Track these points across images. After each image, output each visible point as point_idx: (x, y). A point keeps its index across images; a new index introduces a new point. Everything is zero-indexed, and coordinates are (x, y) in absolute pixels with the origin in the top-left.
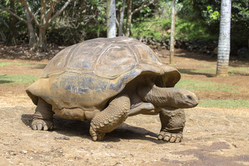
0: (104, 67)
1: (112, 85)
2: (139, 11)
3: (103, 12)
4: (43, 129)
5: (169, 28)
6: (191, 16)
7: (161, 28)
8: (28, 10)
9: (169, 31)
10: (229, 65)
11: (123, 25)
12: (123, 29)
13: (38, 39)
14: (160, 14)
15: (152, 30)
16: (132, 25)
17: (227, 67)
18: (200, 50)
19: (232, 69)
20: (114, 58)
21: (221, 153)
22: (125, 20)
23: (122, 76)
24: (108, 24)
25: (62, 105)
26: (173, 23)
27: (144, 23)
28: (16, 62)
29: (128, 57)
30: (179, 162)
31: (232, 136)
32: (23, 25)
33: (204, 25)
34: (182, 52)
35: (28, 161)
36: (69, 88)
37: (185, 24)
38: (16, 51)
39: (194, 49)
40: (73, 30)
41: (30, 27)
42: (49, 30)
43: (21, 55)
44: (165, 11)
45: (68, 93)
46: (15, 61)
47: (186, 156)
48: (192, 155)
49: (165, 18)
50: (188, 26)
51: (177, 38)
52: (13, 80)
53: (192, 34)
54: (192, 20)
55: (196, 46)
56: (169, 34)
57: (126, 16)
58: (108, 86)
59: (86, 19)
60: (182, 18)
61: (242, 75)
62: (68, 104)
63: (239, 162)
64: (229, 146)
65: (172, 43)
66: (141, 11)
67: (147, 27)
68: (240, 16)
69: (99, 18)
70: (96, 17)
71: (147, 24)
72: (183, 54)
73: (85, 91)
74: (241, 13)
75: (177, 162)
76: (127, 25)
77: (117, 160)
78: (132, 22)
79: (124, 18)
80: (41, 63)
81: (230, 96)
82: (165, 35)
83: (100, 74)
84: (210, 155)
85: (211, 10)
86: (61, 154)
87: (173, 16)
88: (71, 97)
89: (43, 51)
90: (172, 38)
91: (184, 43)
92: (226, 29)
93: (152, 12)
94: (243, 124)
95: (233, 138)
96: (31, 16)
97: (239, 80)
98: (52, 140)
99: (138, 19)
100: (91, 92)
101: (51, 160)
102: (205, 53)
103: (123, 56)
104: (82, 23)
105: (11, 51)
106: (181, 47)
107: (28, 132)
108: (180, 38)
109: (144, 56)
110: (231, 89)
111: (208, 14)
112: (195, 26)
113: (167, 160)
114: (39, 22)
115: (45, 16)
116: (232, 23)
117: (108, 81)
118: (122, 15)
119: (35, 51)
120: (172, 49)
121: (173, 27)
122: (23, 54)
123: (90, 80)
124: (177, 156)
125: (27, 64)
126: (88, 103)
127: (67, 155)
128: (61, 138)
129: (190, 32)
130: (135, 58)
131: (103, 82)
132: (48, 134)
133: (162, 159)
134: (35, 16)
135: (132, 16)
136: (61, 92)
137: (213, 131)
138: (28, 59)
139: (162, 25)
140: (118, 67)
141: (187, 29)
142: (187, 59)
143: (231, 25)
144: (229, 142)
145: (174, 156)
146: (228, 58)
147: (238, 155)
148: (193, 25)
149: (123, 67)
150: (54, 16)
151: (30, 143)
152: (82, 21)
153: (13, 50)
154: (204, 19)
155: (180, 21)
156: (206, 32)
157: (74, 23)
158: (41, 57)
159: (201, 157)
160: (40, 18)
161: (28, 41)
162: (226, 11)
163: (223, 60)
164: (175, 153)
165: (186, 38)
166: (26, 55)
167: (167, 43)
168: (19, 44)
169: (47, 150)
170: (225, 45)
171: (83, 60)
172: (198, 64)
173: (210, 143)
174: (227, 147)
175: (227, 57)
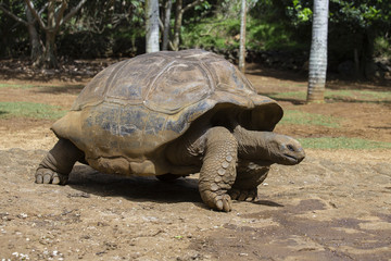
0: (161, 95)
1: (170, 123)
2: (193, 8)
3: (140, 10)
4: (51, 182)
5: (238, 32)
6: (270, 14)
7: (226, 32)
8: (29, 6)
9: (238, 37)
10: (326, 87)
11: (170, 28)
12: (170, 33)
13: (44, 49)
14: (224, 12)
15: (213, 36)
16: (183, 28)
17: (323, 89)
18: (284, 65)
19: (330, 93)
20: (176, 81)
21: (313, 215)
22: (173, 21)
23: (186, 109)
24: (148, 27)
25: (98, 153)
26: (243, 24)
27: (200, 26)
28: (12, 83)
29: (198, 81)
30: (251, 229)
31: (330, 191)
32: (23, 29)
33: (289, 28)
34: (257, 68)
35: (28, 230)
36: (108, 126)
37: (261, 27)
38: (11, 67)
39: (273, 63)
40: (96, 36)
41: (33, 32)
42: (60, 36)
43: (19, 73)
44: (231, 8)
45: (107, 134)
46: (10, 81)
47: (262, 220)
48: (270, 220)
49: (232, 17)
50: (265, 30)
51: (249, 47)
52: (7, 110)
53: (271, 41)
54: (271, 21)
55: (277, 60)
56: (238, 41)
57: (174, 14)
58: (165, 125)
59: (116, 19)
60: (256, 17)
61: (346, 101)
62: (106, 151)
63: (340, 229)
64: (324, 205)
65: (242, 55)
66: (197, 8)
67: (205, 31)
68: (342, 14)
69: (135, 18)
70: (130, 17)
71: (205, 26)
72: (258, 71)
73: (131, 131)
74: (343, 10)
75: (247, 229)
76: (175, 28)
77: (160, 226)
78: (183, 24)
79: (171, 18)
80: (49, 84)
81: (327, 132)
82: (232, 42)
83: (153, 106)
84: (296, 218)
85: (300, 6)
86: (77, 219)
87: (243, 15)
88: (111, 140)
89: (51, 66)
90: (242, 47)
91: (259, 54)
92: (321, 34)
93: (213, 8)
94: (346, 173)
95: (331, 194)
96: (34, 15)
97: (339, 109)
98: (65, 198)
99: (192, 19)
100: (139, 133)
101: (62, 228)
102: (290, 69)
103: (191, 79)
104: (110, 25)
105: (5, 67)
106: (255, 61)
107: (29, 187)
108: (255, 48)
109: (223, 79)
110: (329, 122)
111: (295, 12)
112: (275, 30)
113: (233, 227)
114: (46, 24)
115: (54, 15)
116: (330, 25)
117: (165, 117)
118: (168, 13)
119: (39, 67)
120: (242, 64)
121: (243, 30)
122: (22, 72)
123: (138, 116)
124: (248, 220)
125: (28, 86)
126: (136, 150)
127: (86, 220)
128: (77, 195)
129: (268, 38)
130: (209, 82)
131: (158, 119)
132: (58, 190)
133: (226, 226)
134: (40, 14)
135: (184, 15)
136: (97, 132)
137: (300, 183)
138: (30, 79)
139: (227, 27)
140: (181, 96)
141: (263, 33)
142: (264, 78)
143: (329, 28)
144: (325, 198)
145: (244, 220)
146: (324, 77)
147: (338, 218)
148: (273, 29)
149: (188, 95)
150: (69, 15)
151: (31, 202)
152: (110, 22)
153: (8, 65)
154: (289, 19)
155: (254, 22)
156: (292, 39)
157: (97, 25)
158: (49, 76)
159: (284, 222)
160: (46, 18)
161: (29, 53)
162: (321, 7)
163: (317, 79)
164: (245, 216)
165: (263, 48)
166: (26, 74)
167: (235, 54)
168: (16, 57)
169: (56, 212)
170: (319, 58)
171: (130, 84)
172: (280, 86)
173: (297, 201)
174: (322, 207)
175: (323, 75)
